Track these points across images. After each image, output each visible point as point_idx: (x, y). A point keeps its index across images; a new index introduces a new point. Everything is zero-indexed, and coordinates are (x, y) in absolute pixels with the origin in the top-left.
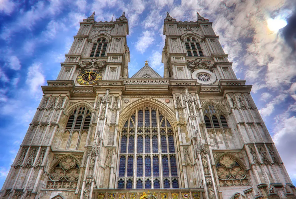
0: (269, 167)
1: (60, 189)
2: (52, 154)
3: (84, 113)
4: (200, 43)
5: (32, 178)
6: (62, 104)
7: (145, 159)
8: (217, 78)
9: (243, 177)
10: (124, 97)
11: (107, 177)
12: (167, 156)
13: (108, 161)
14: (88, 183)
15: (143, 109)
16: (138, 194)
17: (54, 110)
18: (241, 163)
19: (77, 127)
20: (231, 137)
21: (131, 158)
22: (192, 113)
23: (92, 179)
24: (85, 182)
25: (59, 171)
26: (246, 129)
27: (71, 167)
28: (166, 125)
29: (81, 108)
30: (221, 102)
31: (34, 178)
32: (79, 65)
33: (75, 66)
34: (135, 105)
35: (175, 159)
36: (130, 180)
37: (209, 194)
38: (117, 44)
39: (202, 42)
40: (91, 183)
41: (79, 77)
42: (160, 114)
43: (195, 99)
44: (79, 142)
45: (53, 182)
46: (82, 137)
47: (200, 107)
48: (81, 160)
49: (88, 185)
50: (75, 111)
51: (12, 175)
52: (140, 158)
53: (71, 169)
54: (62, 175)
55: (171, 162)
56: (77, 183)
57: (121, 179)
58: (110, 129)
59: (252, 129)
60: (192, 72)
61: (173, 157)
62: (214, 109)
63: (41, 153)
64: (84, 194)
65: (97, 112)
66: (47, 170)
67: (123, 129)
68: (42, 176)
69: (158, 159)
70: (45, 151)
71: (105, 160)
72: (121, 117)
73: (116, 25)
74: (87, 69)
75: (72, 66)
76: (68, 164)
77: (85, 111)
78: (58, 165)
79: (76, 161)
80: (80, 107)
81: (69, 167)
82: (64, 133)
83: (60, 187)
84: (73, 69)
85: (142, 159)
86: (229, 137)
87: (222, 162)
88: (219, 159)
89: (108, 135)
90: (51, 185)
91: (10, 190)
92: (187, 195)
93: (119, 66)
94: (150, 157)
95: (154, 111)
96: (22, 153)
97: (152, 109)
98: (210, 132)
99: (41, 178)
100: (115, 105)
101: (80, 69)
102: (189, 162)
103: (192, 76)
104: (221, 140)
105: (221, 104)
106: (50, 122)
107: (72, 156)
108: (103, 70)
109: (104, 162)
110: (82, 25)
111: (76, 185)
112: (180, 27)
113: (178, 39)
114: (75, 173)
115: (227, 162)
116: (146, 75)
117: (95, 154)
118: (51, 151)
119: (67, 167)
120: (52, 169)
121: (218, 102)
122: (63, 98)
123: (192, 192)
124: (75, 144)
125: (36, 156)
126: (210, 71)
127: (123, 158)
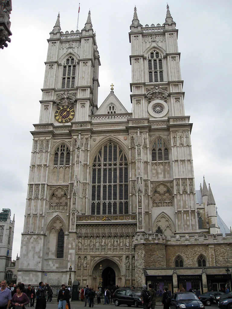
0: (186, 195)
1: (57, 210)
2: (49, 187)
3: (65, 150)
4: (162, 60)
5: (40, 206)
6: (48, 146)
7: (108, 187)
8: (169, 109)
9: (170, 200)
10: (92, 135)
11: (84, 203)
12: (122, 185)
13: (84, 193)
14: (73, 213)
15: (107, 145)
16: (101, 217)
17: (44, 153)
18: (171, 190)
19: (62, 163)
20: (168, 169)
21: (99, 187)
22: (139, 156)
23: (75, 210)
24: (72, 212)
25: (54, 198)
26: (178, 165)
27: (62, 195)
28: (123, 160)
29: (62, 146)
30: (167, 137)
31: (42, 206)
32: (54, 102)
33: (52, 103)
34: (101, 143)
35: (128, 187)
36: (98, 202)
37: (139, 219)
38: (84, 70)
39: (164, 58)
40: (75, 213)
41: (56, 114)
42: (120, 149)
43: (146, 138)
44: (64, 175)
45: (53, 206)
46: (66, 171)
47: (148, 147)
48: (68, 190)
49: (73, 215)
50: (58, 148)
51: (28, 204)
52: (105, 187)
53: (62, 196)
54: (57, 201)
55: (125, 189)
56: (67, 206)
57: (93, 202)
58: (84, 168)
59: (183, 165)
60: (149, 104)
61: (126, 186)
62: (161, 143)
63: (42, 189)
64: (72, 220)
65: (74, 152)
66: (48, 199)
67: (93, 164)
68: (46, 203)
69: (116, 187)
70: (44, 187)
71: (82, 192)
72: (91, 155)
73: (82, 39)
74: (62, 104)
75: (49, 104)
76: (60, 193)
77: (65, 149)
78: (53, 194)
79: (65, 191)
80: (60, 146)
81: (60, 195)
82: (54, 169)
83: (57, 209)
84: (50, 107)
85: (106, 187)
86: (167, 169)
87: (158, 190)
88: (156, 187)
89: (83, 173)
90: (52, 208)
91: (30, 214)
92: (128, 217)
93: (87, 101)
94: (111, 185)
95: (115, 147)
96: (30, 189)
97: (114, 144)
98: (154, 165)
99: (46, 205)
100: (86, 146)
101: (56, 105)
102: (134, 192)
103: (148, 108)
104: (161, 171)
105: (167, 138)
106: (43, 164)
107: (61, 187)
108: (75, 105)
109: (82, 194)
110: (49, 42)
111: (67, 207)
112: (145, 37)
113: (141, 58)
114: (64, 199)
115: (162, 189)
116: (112, 103)
117: (75, 193)
118: (48, 185)
119: (59, 195)
120: (50, 197)
121: (165, 137)
122: (48, 141)
123: (131, 216)
124: (62, 178)
125: (39, 191)
126: (165, 101)
127: (94, 187)
